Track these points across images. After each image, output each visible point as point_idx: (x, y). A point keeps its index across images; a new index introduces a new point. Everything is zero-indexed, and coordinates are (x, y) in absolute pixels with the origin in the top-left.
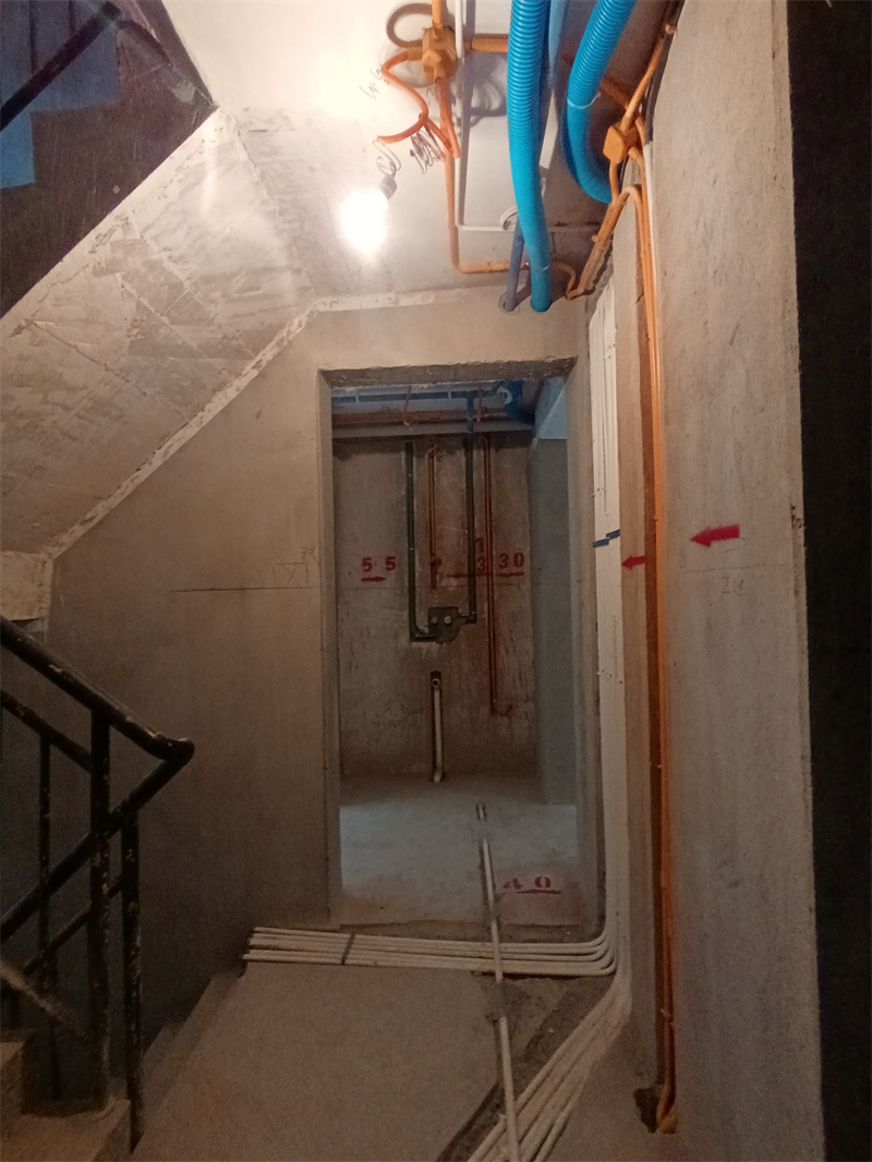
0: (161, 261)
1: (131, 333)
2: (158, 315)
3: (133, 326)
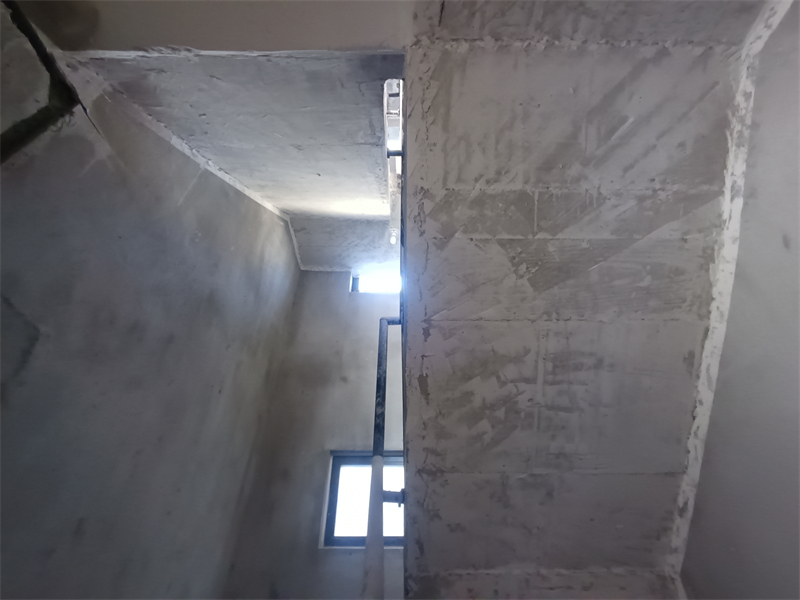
0: (483, 192)
1: (521, 273)
3: (517, 265)
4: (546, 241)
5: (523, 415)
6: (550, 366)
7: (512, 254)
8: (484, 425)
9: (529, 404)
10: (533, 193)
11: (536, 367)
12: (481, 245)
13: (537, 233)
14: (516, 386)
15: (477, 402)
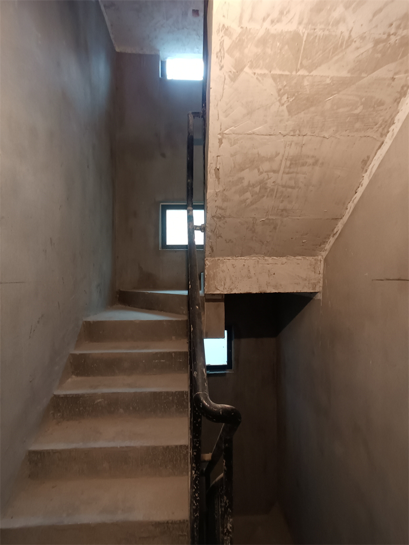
0: (267, 31)
1: (283, 101)
2: (294, 73)
3: (281, 95)
4: (304, 77)
5: (268, 190)
6: (288, 163)
7: (280, 87)
8: (248, 195)
9: (273, 184)
10: (304, 33)
11: (281, 164)
12: (260, 79)
13: (299, 70)
14: (268, 175)
15: (245, 183)
